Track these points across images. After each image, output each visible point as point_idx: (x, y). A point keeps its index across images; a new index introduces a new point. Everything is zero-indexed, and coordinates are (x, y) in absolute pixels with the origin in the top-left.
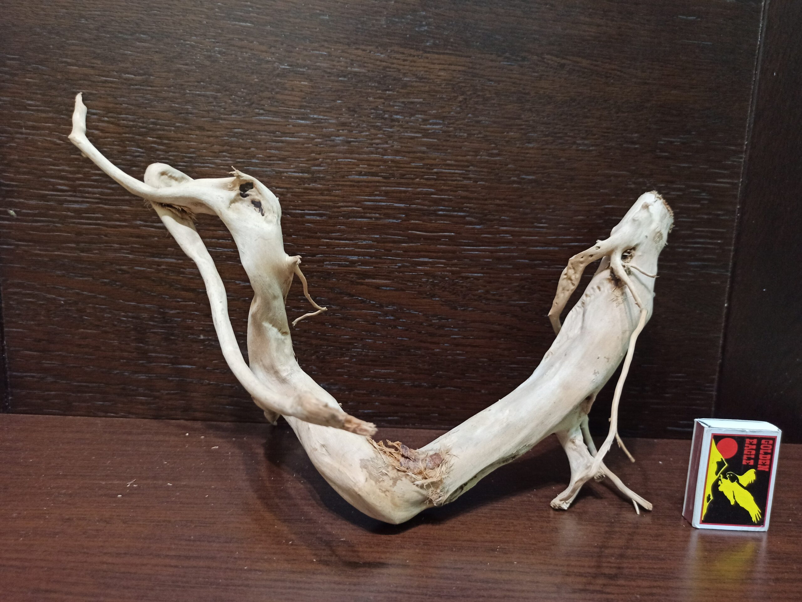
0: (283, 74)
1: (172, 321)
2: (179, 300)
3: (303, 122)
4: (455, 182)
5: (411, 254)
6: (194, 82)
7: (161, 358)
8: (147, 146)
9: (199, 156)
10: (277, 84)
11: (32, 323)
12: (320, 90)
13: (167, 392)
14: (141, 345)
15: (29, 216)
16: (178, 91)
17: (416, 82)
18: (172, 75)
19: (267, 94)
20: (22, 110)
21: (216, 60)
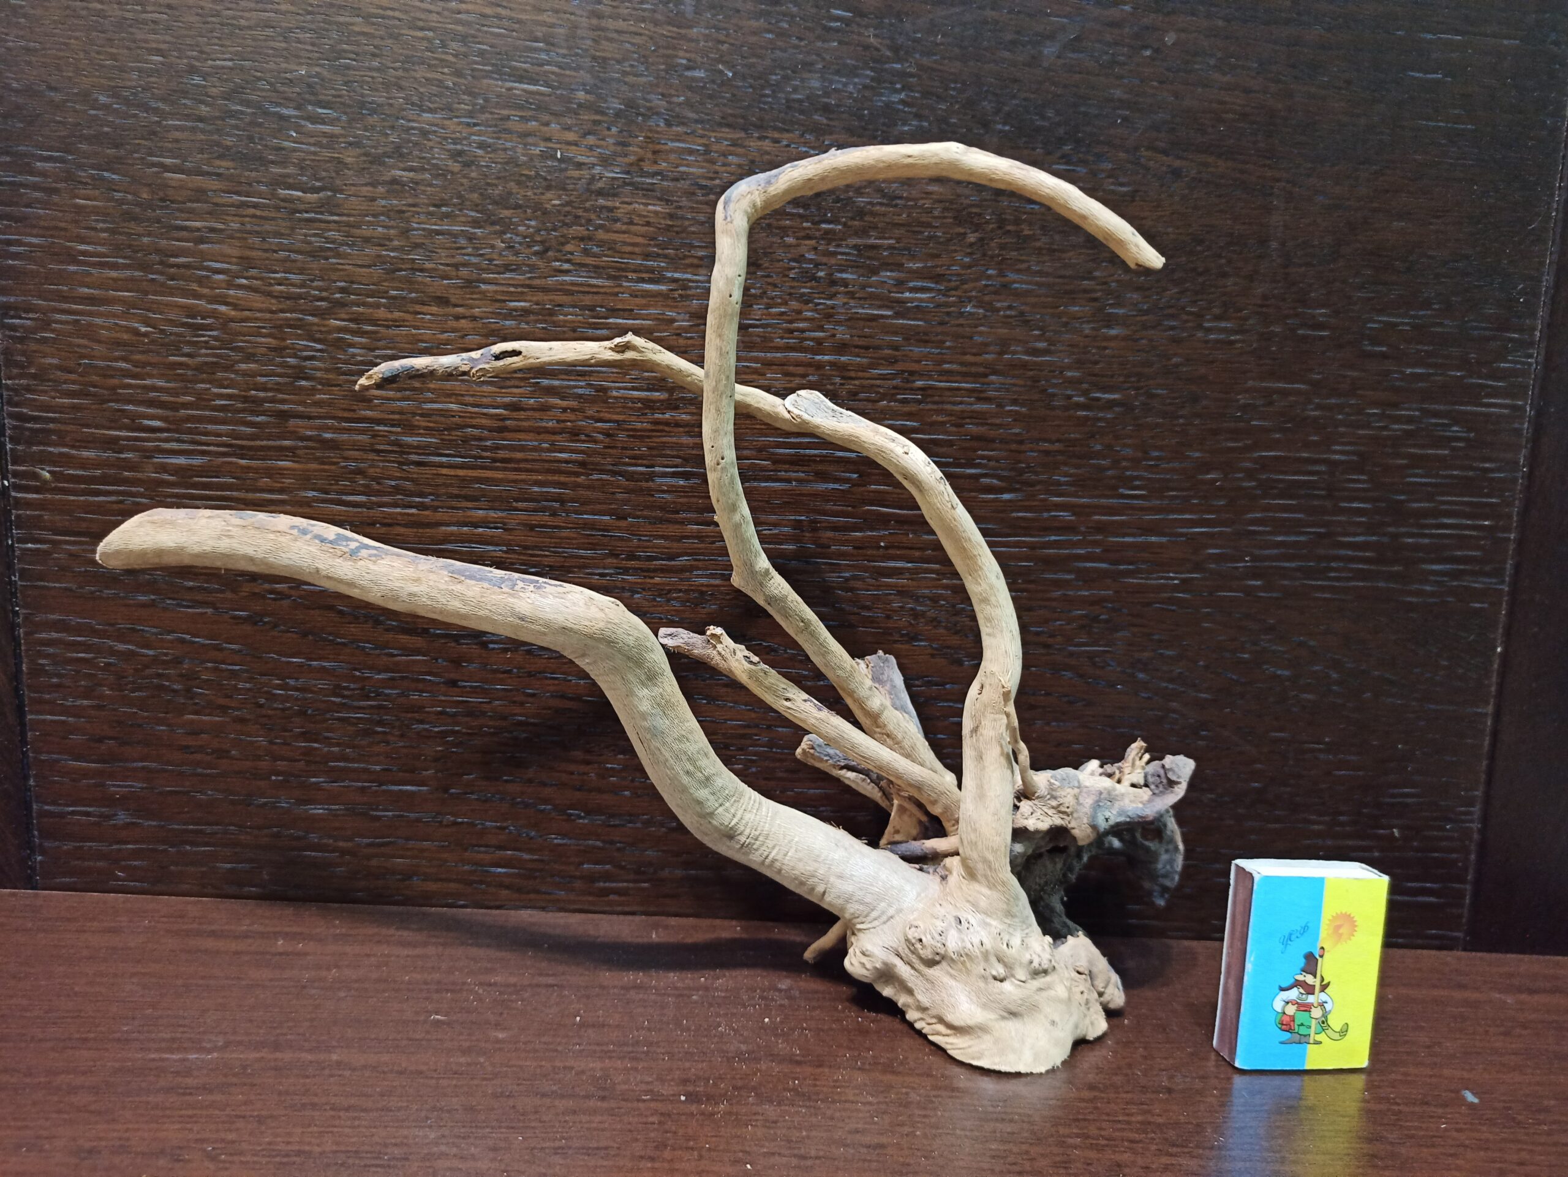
1: (378, 695)
2: (395, 652)
5: (869, 552)
7: (355, 770)
11: (85, 702)
13: (366, 841)
14: (316, 745)
15: (79, 483)
16: (392, 223)
17: (881, 204)
18: (381, 189)
19: (577, 230)
21: (472, 162)
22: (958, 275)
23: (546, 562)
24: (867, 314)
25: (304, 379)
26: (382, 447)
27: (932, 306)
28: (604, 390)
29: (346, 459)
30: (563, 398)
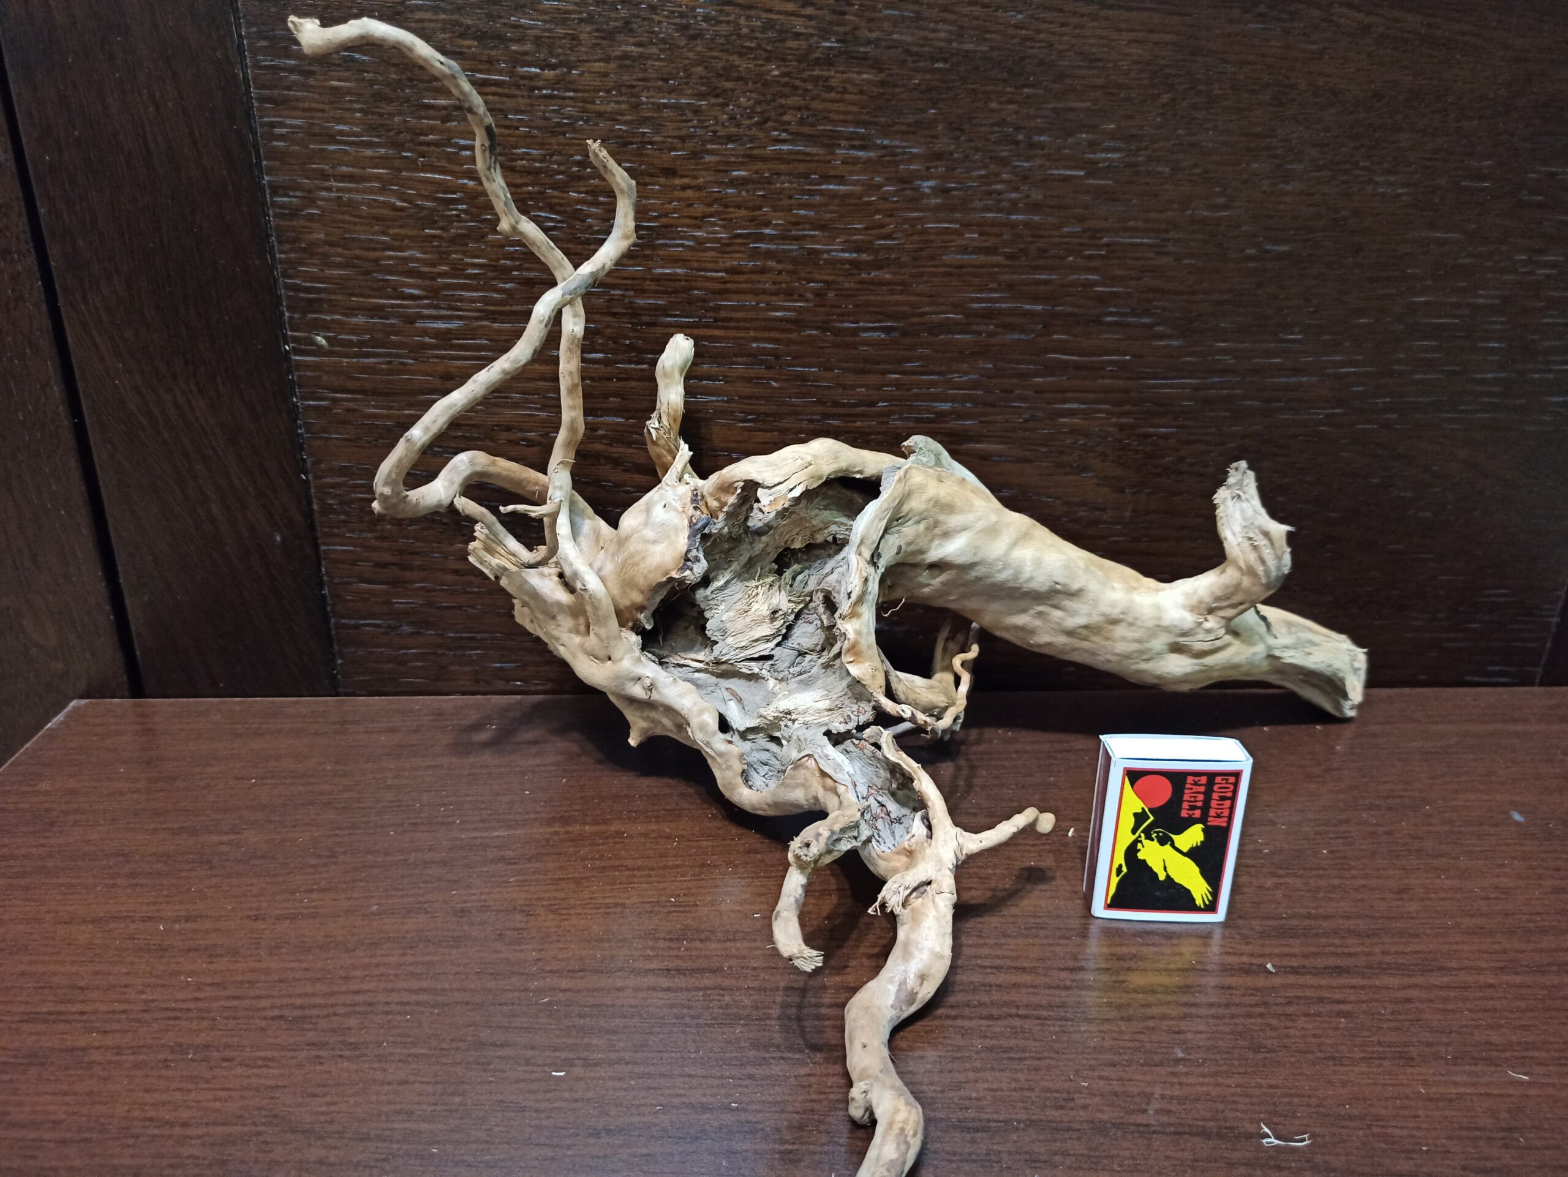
0: (828, 61)
3: (861, 154)
4: (1141, 262)
6: (657, 79)
8: (569, 209)
9: (665, 227)
10: (816, 80)
12: (897, 90)
20: (329, 143)
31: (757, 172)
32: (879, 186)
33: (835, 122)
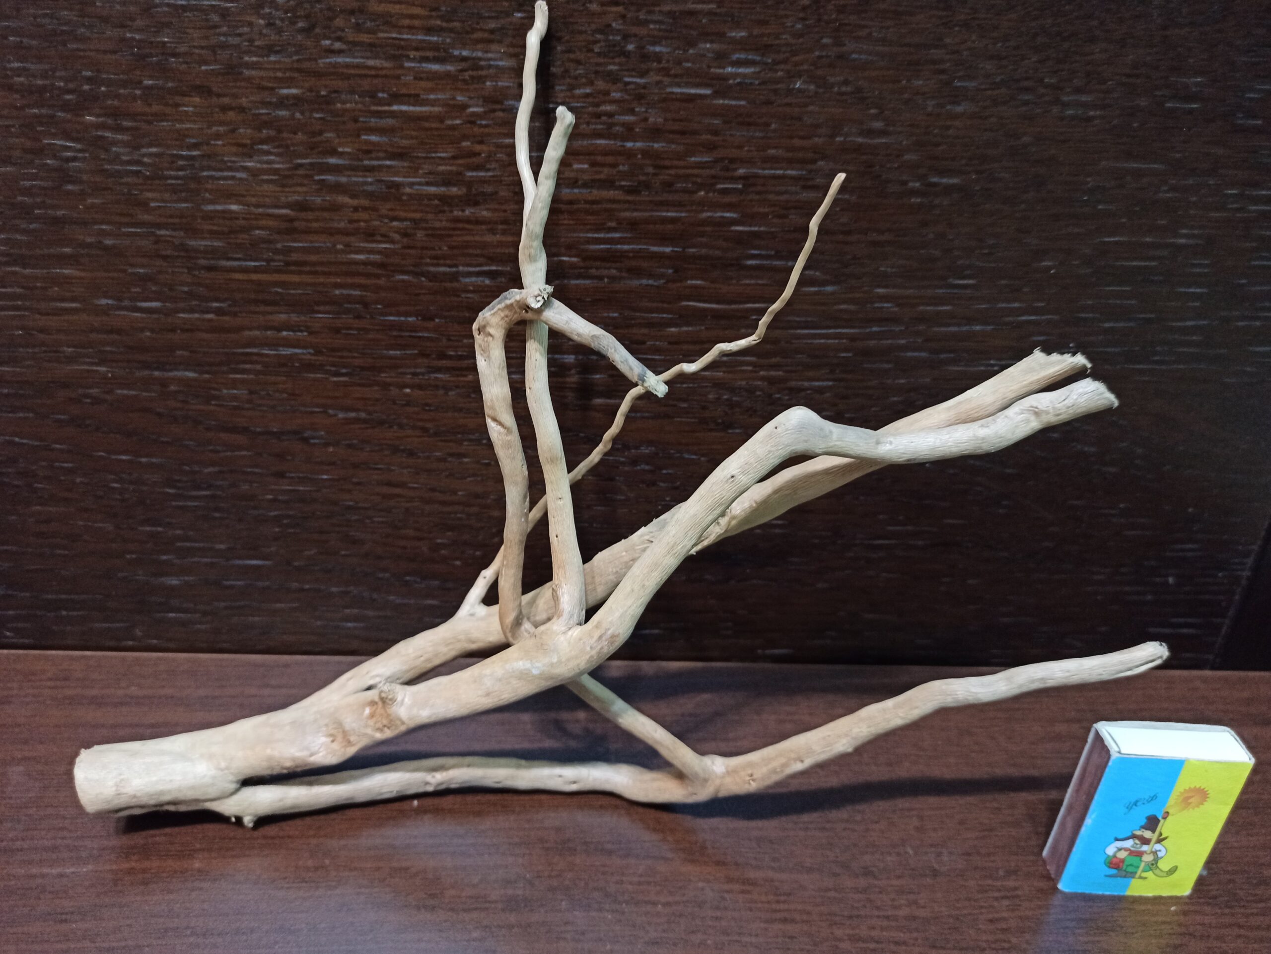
22: (787, 45)
23: (357, 362)
24: (681, 94)
25: (69, 182)
26: (169, 252)
27: (757, 82)
28: (398, 186)
29: (132, 265)
30: (353, 196)
31: (310, 90)
32: (464, 107)
33: (400, 28)
